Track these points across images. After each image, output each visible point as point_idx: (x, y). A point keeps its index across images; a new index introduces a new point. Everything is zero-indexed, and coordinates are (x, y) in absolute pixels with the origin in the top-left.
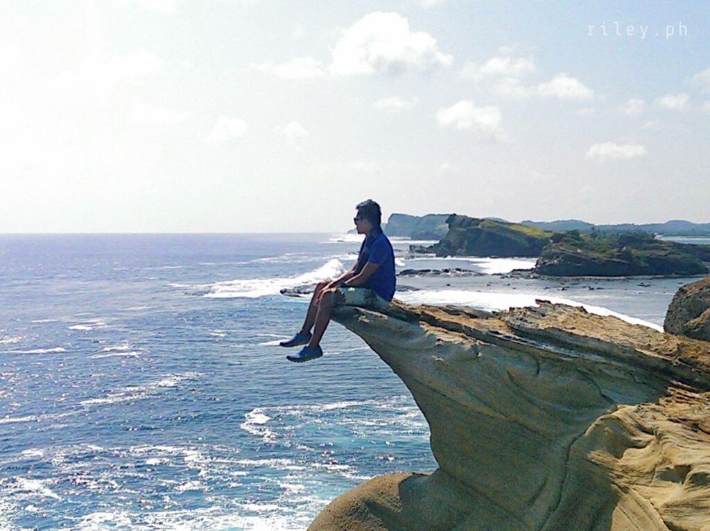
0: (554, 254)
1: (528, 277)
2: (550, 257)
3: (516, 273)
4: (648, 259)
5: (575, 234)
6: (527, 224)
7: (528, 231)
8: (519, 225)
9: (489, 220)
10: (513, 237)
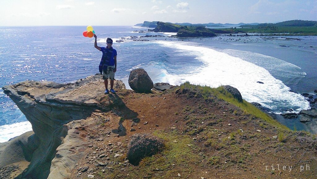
0: (181, 31)
1: (175, 37)
2: (180, 32)
3: (172, 36)
4: (203, 33)
5: (186, 27)
6: (176, 24)
7: (176, 26)
8: (174, 24)
9: (167, 23)
10: (172, 27)
